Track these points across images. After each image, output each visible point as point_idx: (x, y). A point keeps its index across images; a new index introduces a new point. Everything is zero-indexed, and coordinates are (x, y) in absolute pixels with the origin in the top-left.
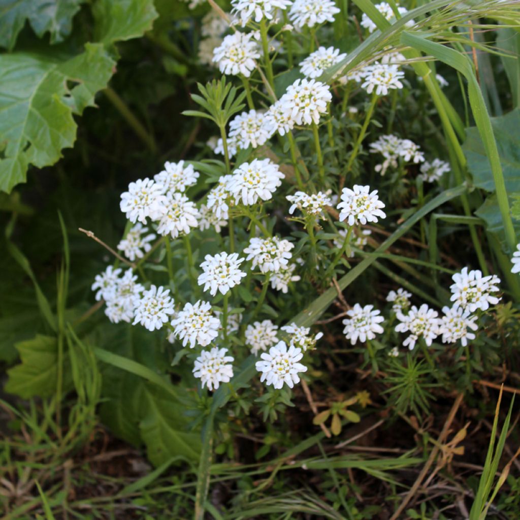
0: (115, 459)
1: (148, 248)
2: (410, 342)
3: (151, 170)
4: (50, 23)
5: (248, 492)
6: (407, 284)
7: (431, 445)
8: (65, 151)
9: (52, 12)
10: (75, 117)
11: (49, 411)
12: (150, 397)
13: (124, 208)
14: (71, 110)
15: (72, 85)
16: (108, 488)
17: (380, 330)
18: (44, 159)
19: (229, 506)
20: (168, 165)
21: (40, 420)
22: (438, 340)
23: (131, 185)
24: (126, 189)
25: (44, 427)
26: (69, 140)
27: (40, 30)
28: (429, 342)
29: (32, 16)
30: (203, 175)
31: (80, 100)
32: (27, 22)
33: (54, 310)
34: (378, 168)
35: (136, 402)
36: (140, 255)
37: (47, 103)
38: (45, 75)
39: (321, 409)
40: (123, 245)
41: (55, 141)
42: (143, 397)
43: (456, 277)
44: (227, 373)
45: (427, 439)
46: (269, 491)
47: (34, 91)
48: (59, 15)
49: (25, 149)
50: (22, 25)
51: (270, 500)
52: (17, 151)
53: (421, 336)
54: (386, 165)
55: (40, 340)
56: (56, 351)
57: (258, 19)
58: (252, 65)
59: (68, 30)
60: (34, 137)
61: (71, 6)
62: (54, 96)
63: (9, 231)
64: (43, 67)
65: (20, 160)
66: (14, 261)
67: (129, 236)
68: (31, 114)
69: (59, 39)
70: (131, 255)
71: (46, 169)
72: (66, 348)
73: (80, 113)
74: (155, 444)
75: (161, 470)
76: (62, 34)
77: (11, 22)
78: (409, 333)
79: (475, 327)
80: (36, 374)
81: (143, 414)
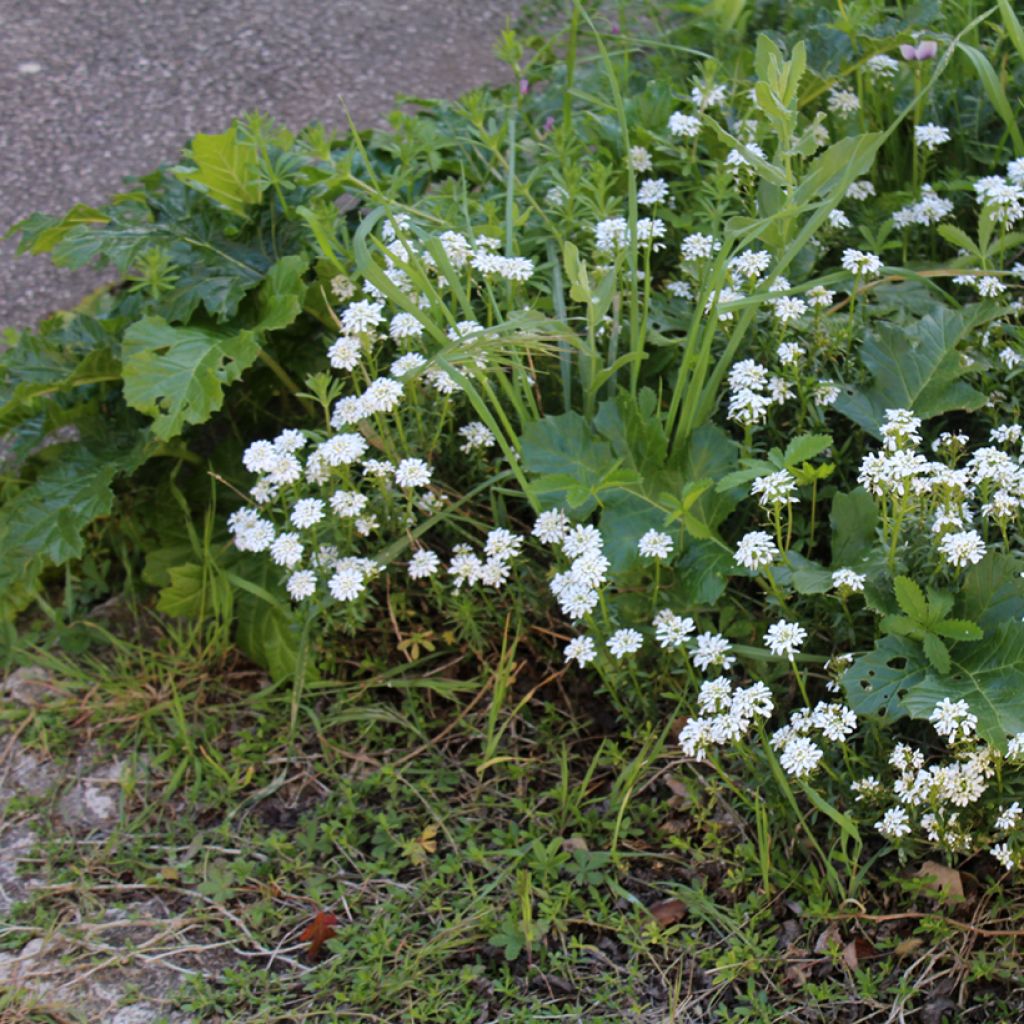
0: (246, 678)
1: (274, 494)
2: (458, 582)
3: (270, 434)
4: (220, 306)
5: (342, 702)
6: (470, 536)
7: (490, 675)
8: (213, 414)
9: (223, 295)
10: (224, 387)
11: (192, 634)
12: (274, 621)
13: (246, 461)
14: (220, 381)
15: (226, 361)
16: (235, 700)
17: (435, 570)
18: (197, 418)
19: (326, 713)
20: (285, 432)
21: (185, 638)
22: (480, 581)
23: (254, 444)
24: (249, 446)
25: (188, 646)
26: (217, 406)
27: (211, 309)
28: (471, 583)
29: (206, 297)
30: (310, 441)
31: (230, 374)
32: (202, 302)
33: (202, 546)
34: (462, 448)
35: (264, 626)
36: (267, 500)
37: (206, 374)
38: (210, 349)
39: (404, 638)
40: (253, 491)
41: (207, 404)
42: (270, 621)
43: (491, 534)
44: (311, 589)
45: (487, 669)
46: (360, 703)
47: (198, 362)
48: (229, 298)
49: (184, 409)
50: (196, 306)
51: (360, 709)
52: (178, 409)
53: (467, 579)
54: (469, 445)
55: (189, 567)
56: (200, 577)
57: (357, 330)
58: (355, 363)
59: (235, 312)
60: (192, 399)
61: (239, 293)
62: (210, 370)
63: (174, 474)
64: (210, 342)
65: (179, 417)
66: (175, 502)
67: (260, 484)
68: (193, 381)
69: (225, 319)
70: (259, 499)
71: (198, 426)
72: (208, 578)
73: (229, 384)
74: (276, 662)
75: (277, 684)
76: (228, 316)
77: (189, 301)
78: (458, 575)
79: (507, 574)
80: (183, 596)
81: (269, 637)
